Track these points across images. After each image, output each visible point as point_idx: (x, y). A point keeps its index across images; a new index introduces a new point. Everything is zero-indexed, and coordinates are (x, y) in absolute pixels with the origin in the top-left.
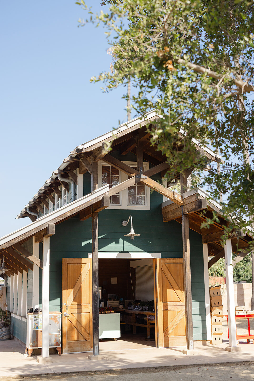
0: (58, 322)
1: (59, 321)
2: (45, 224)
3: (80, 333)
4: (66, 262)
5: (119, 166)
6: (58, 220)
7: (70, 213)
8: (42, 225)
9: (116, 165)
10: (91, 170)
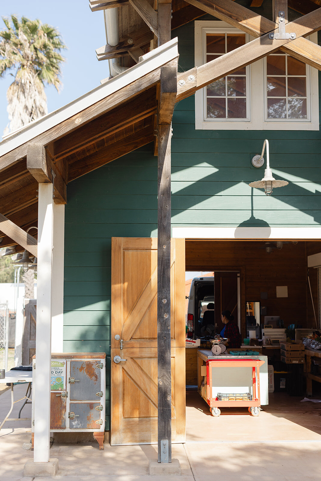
0: (96, 377)
1: (98, 375)
2: (23, 147)
3: (152, 401)
4: (120, 247)
5: (223, 10)
6: (55, 136)
7: (82, 116)
8: (16, 150)
9: (217, 9)
10: (155, 22)
